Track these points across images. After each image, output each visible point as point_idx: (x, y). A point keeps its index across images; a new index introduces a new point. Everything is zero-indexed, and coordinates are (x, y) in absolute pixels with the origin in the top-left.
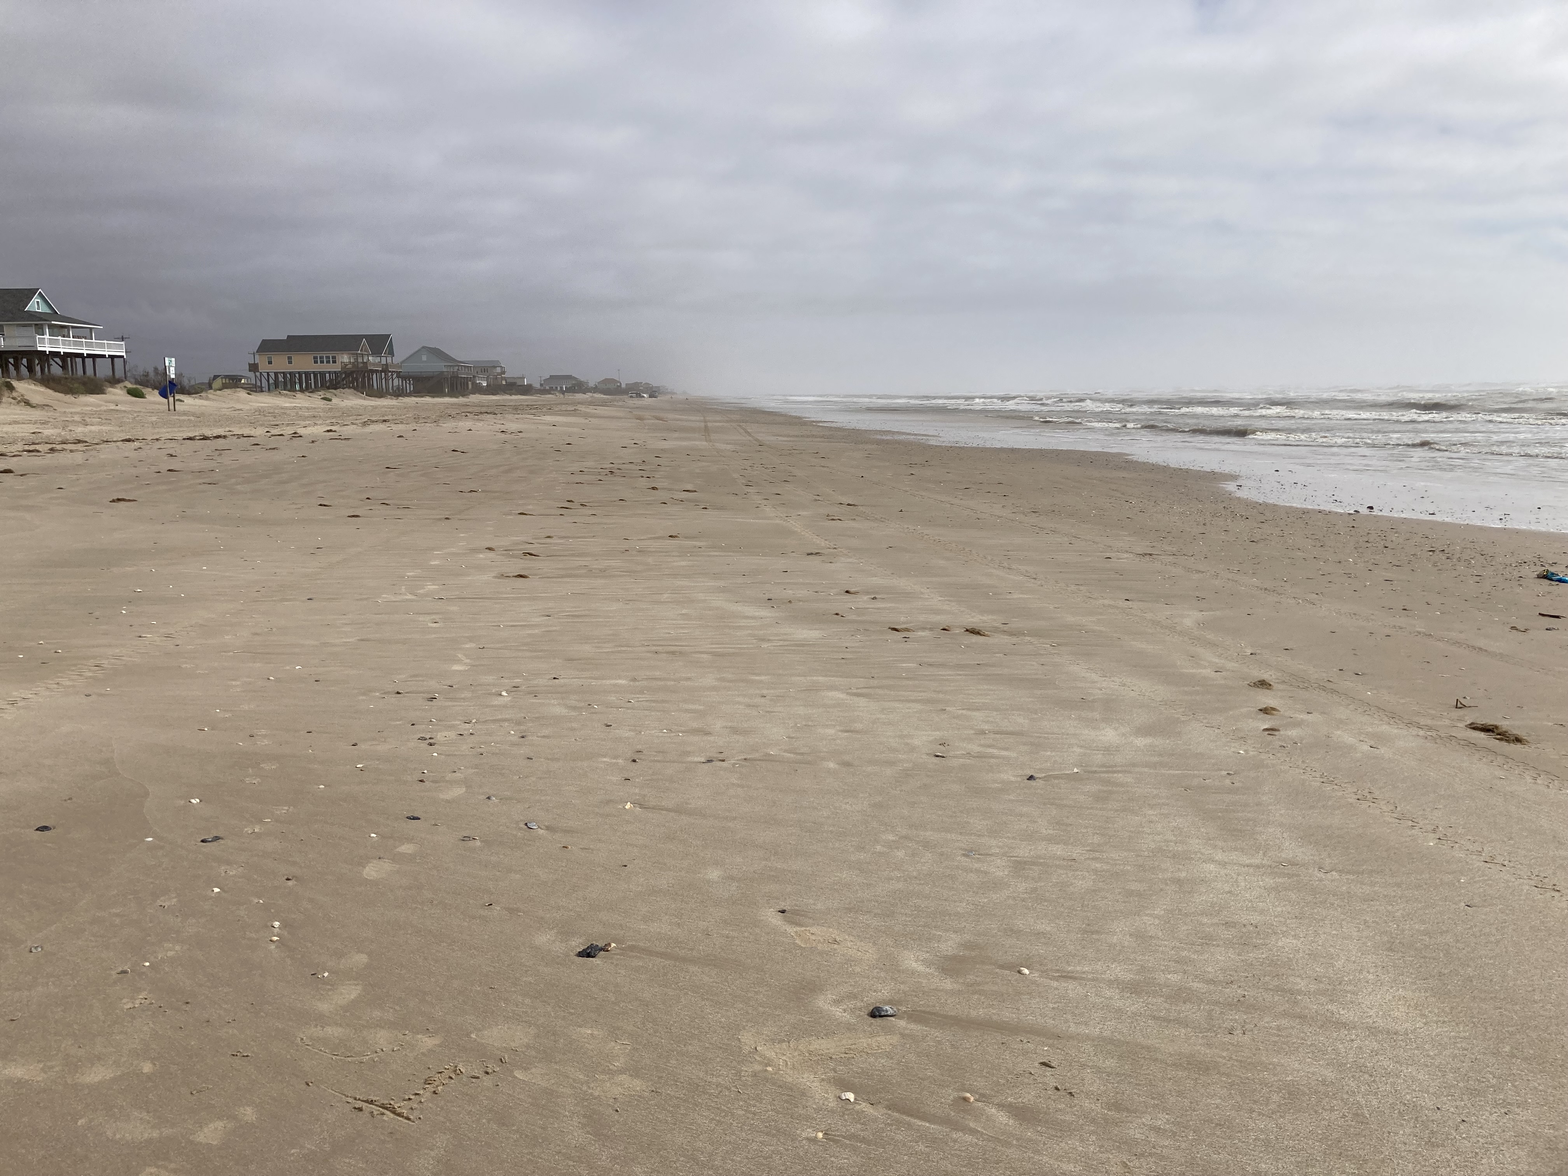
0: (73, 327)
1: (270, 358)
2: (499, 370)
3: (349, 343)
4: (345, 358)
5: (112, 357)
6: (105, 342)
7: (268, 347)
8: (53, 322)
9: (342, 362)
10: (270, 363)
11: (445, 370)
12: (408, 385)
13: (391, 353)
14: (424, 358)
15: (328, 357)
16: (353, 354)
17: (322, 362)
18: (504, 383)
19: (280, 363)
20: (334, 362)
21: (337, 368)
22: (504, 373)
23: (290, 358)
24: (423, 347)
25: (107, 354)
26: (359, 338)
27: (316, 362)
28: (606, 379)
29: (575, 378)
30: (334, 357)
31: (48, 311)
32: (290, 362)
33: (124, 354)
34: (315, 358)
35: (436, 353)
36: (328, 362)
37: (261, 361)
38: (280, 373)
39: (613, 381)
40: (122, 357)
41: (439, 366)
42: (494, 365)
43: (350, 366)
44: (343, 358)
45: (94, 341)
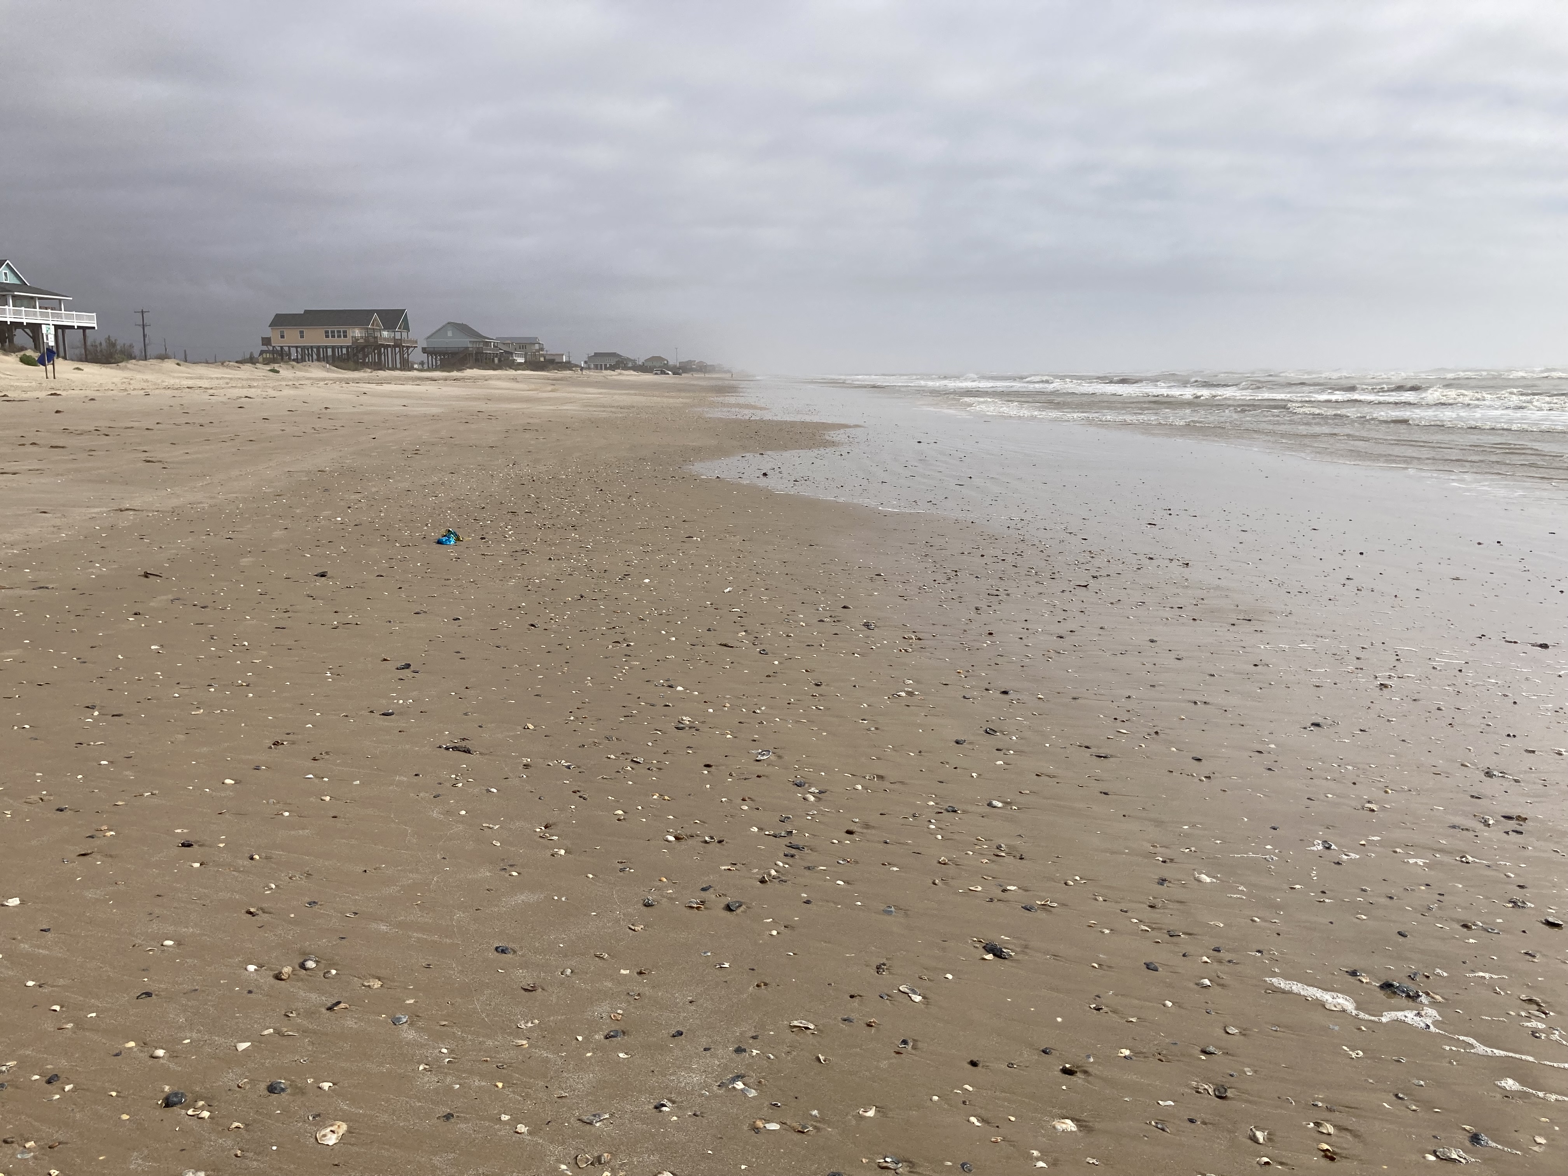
0: (40, 298)
1: (282, 332)
2: (537, 347)
3: (359, 317)
4: (357, 333)
5: (84, 329)
6: (74, 313)
7: (281, 321)
8: (16, 293)
9: (352, 337)
10: (282, 337)
11: (470, 345)
12: (434, 360)
13: (407, 328)
14: (450, 334)
15: (339, 332)
16: (365, 328)
17: (333, 336)
18: (542, 359)
19: (292, 338)
20: (345, 336)
21: (348, 342)
22: (542, 349)
23: (302, 332)
24: (449, 323)
25: (76, 325)
26: (371, 312)
27: (327, 336)
28: (653, 357)
29: (619, 356)
30: (345, 332)
31: (18, 282)
32: (302, 337)
33: (95, 325)
34: (327, 332)
35: (463, 329)
36: (339, 336)
37: (274, 335)
38: (293, 347)
39: (660, 359)
40: (94, 328)
41: (464, 342)
42: (533, 342)
43: (362, 341)
44: (354, 332)
45: (63, 311)
